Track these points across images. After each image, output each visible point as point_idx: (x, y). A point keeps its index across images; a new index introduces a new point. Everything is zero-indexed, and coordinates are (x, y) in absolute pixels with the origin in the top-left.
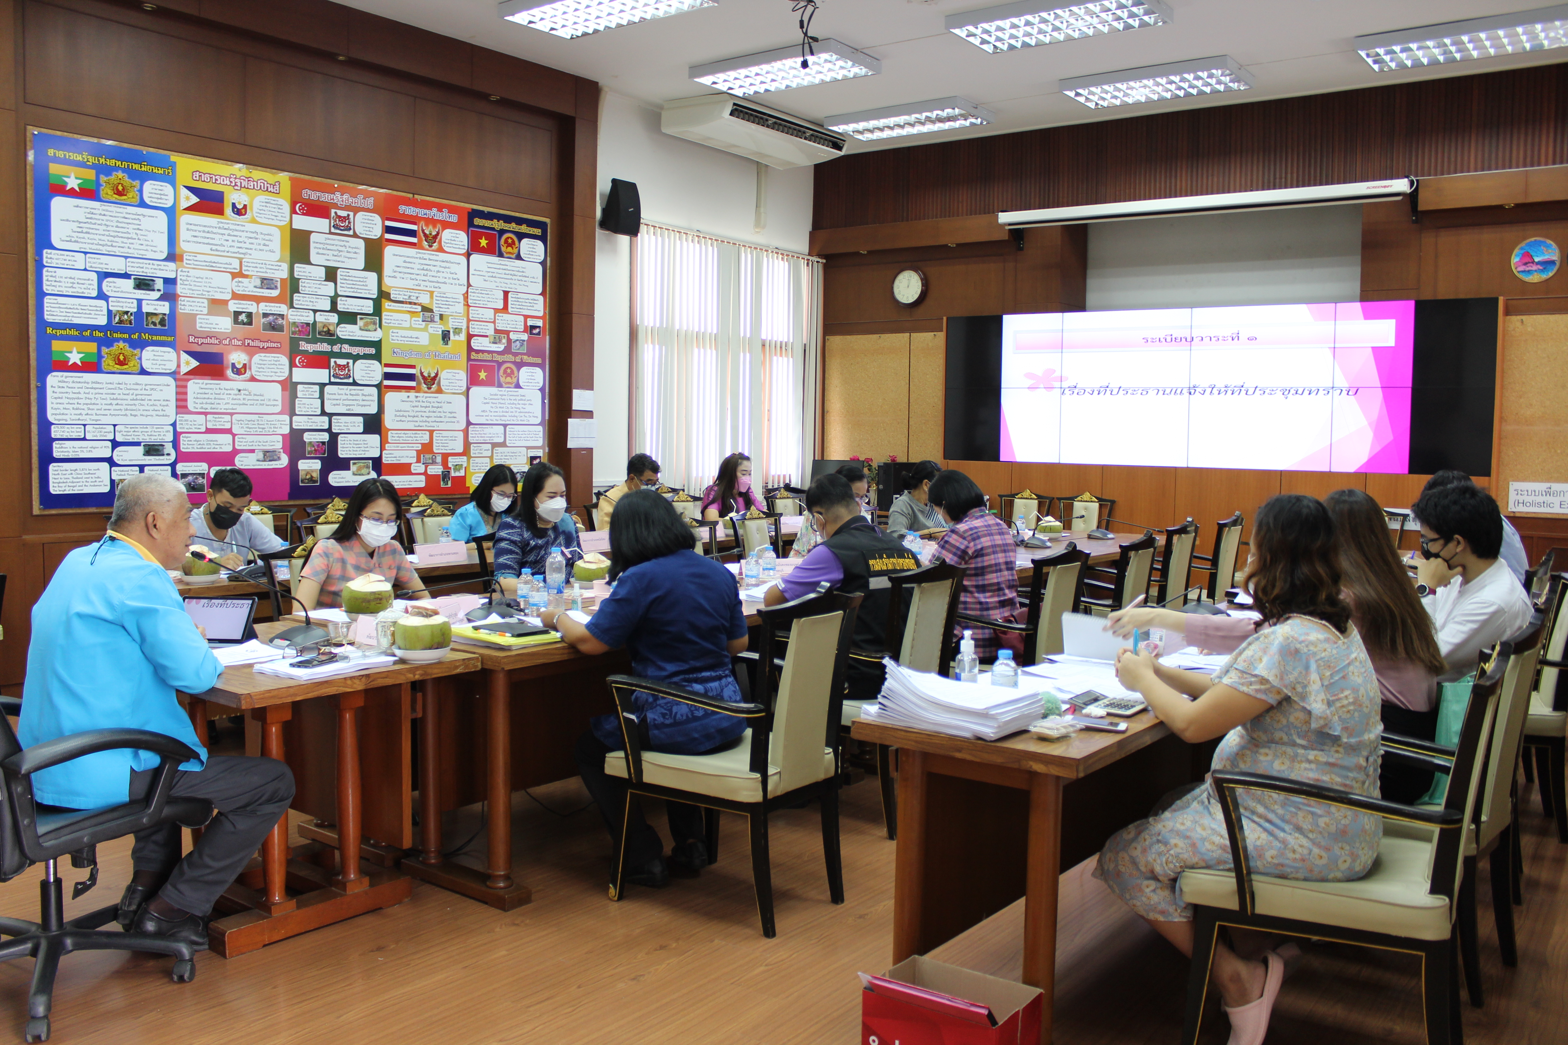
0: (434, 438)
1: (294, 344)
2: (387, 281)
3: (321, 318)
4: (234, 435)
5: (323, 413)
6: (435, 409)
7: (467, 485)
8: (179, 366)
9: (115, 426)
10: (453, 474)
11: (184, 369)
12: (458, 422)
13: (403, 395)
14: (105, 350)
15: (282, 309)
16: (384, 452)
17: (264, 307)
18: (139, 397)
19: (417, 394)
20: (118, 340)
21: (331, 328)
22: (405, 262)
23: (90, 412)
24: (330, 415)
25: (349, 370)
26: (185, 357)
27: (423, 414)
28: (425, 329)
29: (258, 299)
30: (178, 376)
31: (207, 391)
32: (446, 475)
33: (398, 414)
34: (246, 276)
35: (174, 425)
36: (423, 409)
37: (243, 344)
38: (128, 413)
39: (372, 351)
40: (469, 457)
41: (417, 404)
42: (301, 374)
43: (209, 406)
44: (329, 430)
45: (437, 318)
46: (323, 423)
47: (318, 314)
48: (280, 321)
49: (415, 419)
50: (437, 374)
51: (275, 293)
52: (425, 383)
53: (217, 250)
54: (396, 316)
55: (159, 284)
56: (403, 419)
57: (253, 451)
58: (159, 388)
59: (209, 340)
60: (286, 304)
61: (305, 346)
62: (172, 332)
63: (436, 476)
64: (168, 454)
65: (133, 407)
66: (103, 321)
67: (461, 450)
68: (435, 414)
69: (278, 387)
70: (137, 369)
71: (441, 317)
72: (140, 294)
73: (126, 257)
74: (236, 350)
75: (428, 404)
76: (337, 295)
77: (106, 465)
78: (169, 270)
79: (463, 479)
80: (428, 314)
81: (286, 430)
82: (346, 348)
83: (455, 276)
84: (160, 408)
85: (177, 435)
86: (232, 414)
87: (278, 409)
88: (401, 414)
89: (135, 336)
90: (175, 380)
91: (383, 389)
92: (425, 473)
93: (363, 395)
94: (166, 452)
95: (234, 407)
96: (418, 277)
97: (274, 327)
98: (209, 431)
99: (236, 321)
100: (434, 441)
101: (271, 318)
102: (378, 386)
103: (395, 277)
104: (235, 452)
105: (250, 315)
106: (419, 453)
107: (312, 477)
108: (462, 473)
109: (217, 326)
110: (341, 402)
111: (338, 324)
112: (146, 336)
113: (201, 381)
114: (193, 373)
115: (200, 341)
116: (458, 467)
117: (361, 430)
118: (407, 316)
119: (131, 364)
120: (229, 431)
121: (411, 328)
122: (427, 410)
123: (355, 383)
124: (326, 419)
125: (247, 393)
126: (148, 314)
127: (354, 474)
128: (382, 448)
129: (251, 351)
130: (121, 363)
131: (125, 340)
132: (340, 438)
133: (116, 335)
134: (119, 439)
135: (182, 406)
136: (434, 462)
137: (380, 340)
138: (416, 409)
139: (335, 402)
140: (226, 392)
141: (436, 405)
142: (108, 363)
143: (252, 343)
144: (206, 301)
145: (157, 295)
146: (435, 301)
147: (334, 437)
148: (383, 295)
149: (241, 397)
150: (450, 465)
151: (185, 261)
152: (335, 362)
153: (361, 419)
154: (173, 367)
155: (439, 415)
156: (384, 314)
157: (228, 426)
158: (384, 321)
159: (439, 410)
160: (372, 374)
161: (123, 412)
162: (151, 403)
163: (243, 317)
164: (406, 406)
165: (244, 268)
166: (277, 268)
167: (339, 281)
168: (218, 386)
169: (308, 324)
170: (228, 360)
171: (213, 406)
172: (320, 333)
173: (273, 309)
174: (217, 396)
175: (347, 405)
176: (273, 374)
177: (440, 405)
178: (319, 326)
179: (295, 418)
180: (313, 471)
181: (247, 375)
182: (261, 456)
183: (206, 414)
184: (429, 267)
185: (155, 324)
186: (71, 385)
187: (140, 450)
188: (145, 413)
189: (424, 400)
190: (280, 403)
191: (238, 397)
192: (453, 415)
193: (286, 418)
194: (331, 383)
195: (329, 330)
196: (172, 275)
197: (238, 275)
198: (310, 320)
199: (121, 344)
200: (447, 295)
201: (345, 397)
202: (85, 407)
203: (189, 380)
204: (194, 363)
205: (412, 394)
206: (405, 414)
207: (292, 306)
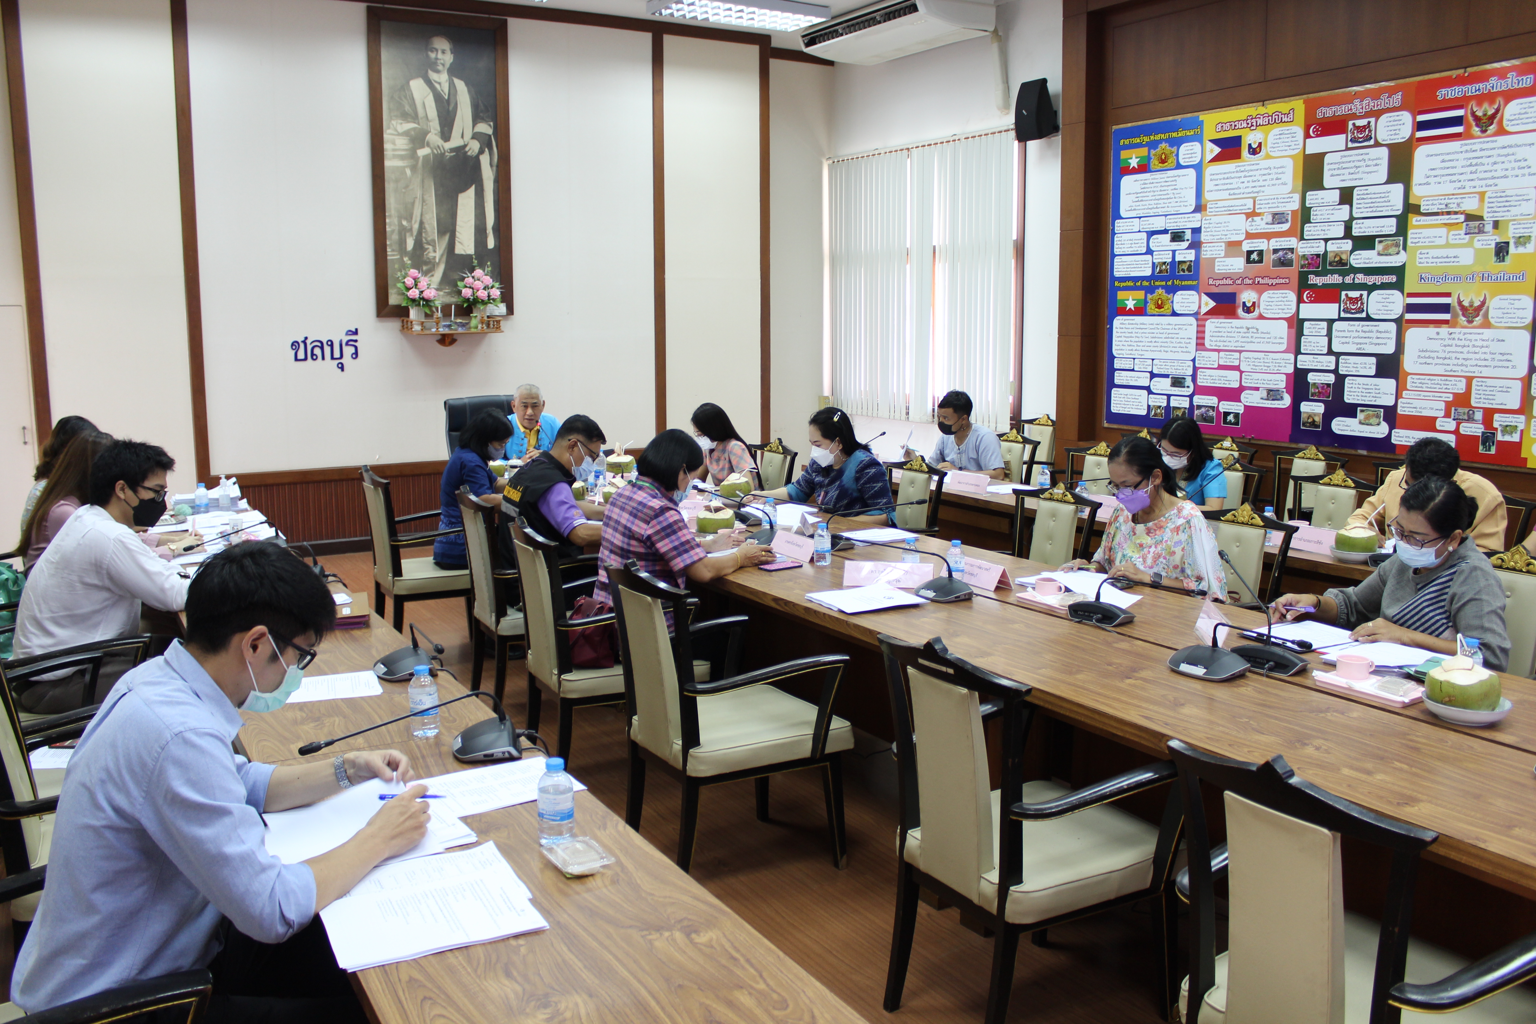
0: (1474, 387)
1: (1303, 278)
2: (1417, 191)
3: (1332, 247)
4: (1241, 372)
5: (1330, 352)
6: (1477, 350)
7: (1523, 456)
8: (1200, 307)
9: (1153, 360)
10: (1500, 437)
11: (1204, 310)
12: (1513, 367)
13: (1431, 331)
14: (1149, 296)
15: (1292, 242)
16: (1400, 401)
17: (1275, 243)
18: (1170, 336)
19: (1452, 330)
20: (1158, 287)
21: (1344, 257)
22: (1443, 161)
23: (1138, 348)
24: (1338, 355)
25: (1362, 304)
26: (1205, 298)
27: (1459, 355)
28: (1470, 244)
29: (1268, 236)
30: (1199, 317)
31: (1220, 330)
32: (1488, 438)
33: (1422, 354)
34: (1259, 215)
35: (1194, 360)
36: (1459, 349)
37: (1254, 282)
38: (1162, 349)
39: (1393, 279)
40: (1529, 417)
41: (1450, 342)
42: (1308, 310)
43: (1221, 344)
44: (1335, 371)
45: (1489, 227)
46: (1329, 362)
47: (1330, 242)
48: (1290, 255)
49: (1446, 362)
50: (1483, 303)
51: (1285, 227)
52: (1464, 315)
53: (1234, 194)
54: (1426, 232)
55: (1188, 235)
56: (1428, 361)
57: (1257, 389)
58: (1185, 327)
59: (1224, 282)
60: (1296, 237)
61: (1314, 280)
62: (1196, 277)
63: (1475, 438)
64: (1188, 387)
65: (1165, 345)
66: (1148, 272)
67: (1516, 405)
68: (1477, 356)
69: (1285, 324)
70: (1170, 312)
71: (1496, 225)
72: (1175, 246)
73: (1166, 215)
74: (1247, 289)
75: (1467, 343)
76: (1352, 218)
77: (1145, 392)
78: (1195, 221)
79: (1518, 446)
80: (1472, 224)
81: (1290, 370)
82: (1360, 278)
83: (1523, 164)
84: (1184, 345)
85: (1195, 369)
86: (1240, 352)
87: (1284, 347)
88: (1427, 354)
89: (1170, 283)
90: (1197, 320)
91: (1404, 324)
92: (1456, 432)
93: (1377, 331)
94: (1186, 385)
95: (1243, 344)
96: (1461, 177)
97: (1284, 263)
98: (1221, 367)
99: (1248, 261)
100: (1473, 392)
101: (1281, 253)
102: (1398, 321)
103: (1428, 184)
104: (1242, 389)
105: (1261, 253)
106: (1448, 405)
107: (1314, 421)
108: (1516, 438)
109: (1232, 268)
110: (1351, 340)
111: (1352, 252)
112: (1177, 282)
113: (1216, 320)
114: (1212, 313)
115: (1218, 282)
116: (1508, 429)
117: (1373, 373)
118: (1443, 231)
119: (1166, 307)
120: (1237, 368)
121: (1448, 245)
122: (1465, 350)
123: (1368, 318)
124: (1333, 359)
125: (1255, 331)
126: (1180, 262)
127: (1361, 423)
128: (1398, 396)
129: (1260, 288)
130: (1160, 307)
131: (1163, 287)
132: (1347, 380)
133: (1157, 283)
134: (1155, 372)
135: (1200, 344)
136: (1470, 419)
137: (1404, 265)
138: (1448, 349)
139: (1344, 340)
140: (1237, 330)
141: (1480, 343)
142: (1151, 307)
143: (1262, 281)
144: (1223, 244)
145: (1186, 244)
146: (1486, 205)
147: (1341, 379)
148: (1410, 208)
149: (1249, 335)
150: (1496, 425)
151: (1208, 210)
152: (1347, 295)
153: (1373, 360)
154: (1194, 308)
155: (1483, 356)
156: (1411, 233)
157: (1236, 363)
158: (1409, 241)
159: (1484, 350)
160: (1391, 306)
161: (1159, 349)
162: (1178, 341)
163: (1254, 256)
164: (1435, 345)
165: (1257, 207)
166: (1289, 200)
167: (1355, 201)
168: (1230, 325)
169: (1318, 256)
170: (1240, 299)
171: (1225, 344)
172: (1330, 264)
173: (1283, 243)
174: (1229, 334)
175: (1358, 344)
176: (1280, 311)
177: (1485, 344)
178: (1330, 257)
179: (1300, 357)
180: (1315, 414)
181: (1256, 314)
182: (1265, 394)
183: (1219, 351)
184: (1479, 161)
185: (1183, 270)
186: (1127, 326)
187: (1168, 381)
188: (1174, 350)
189: (1461, 336)
190: (1285, 341)
191: (1247, 335)
192: (1505, 357)
193: (1291, 357)
194: (1340, 319)
195: (1341, 259)
196: (1196, 225)
197: (1251, 215)
198: (1321, 250)
199: (1160, 291)
200: (1508, 193)
201: (1356, 334)
202: (1135, 344)
203: (1207, 319)
204: (1212, 304)
205: (1444, 330)
206: (1432, 355)
207: (1302, 238)
